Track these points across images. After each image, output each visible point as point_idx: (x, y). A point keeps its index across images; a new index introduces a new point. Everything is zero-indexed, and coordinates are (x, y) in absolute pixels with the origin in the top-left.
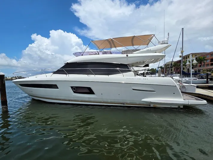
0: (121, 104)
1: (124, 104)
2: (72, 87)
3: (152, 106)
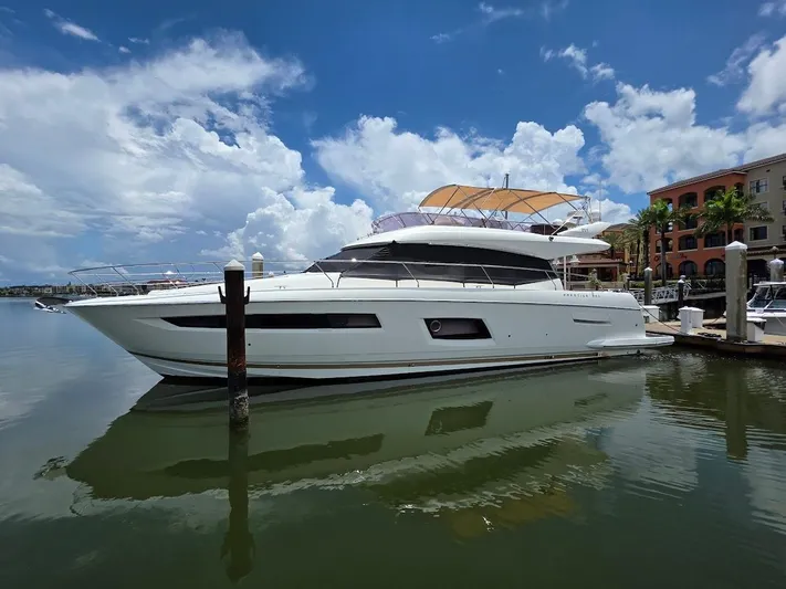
0: (545, 358)
1: (551, 358)
2: (428, 321)
3: (600, 354)
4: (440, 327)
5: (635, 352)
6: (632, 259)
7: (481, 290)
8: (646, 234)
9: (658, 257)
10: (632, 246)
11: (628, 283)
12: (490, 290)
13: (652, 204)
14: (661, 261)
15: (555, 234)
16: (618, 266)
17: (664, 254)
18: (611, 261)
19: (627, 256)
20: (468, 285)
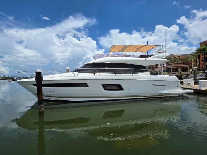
0: (143, 96)
1: (145, 97)
2: (103, 85)
3: (164, 96)
4: (106, 87)
5: (178, 95)
6: (194, 64)
7: (120, 76)
8: (199, 56)
9: (203, 64)
10: (194, 60)
11: (191, 72)
12: (123, 76)
13: (200, 46)
14: (204, 65)
15: (148, 58)
16: (188, 67)
17: (205, 63)
18: (186, 65)
19: (193, 63)
20: (117, 75)
